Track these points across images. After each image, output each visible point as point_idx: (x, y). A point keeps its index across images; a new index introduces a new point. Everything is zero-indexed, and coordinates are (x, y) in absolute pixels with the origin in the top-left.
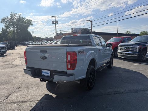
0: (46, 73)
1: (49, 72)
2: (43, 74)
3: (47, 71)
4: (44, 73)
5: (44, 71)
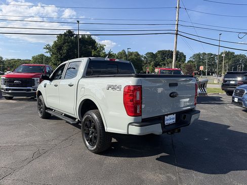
2: (166, 123)
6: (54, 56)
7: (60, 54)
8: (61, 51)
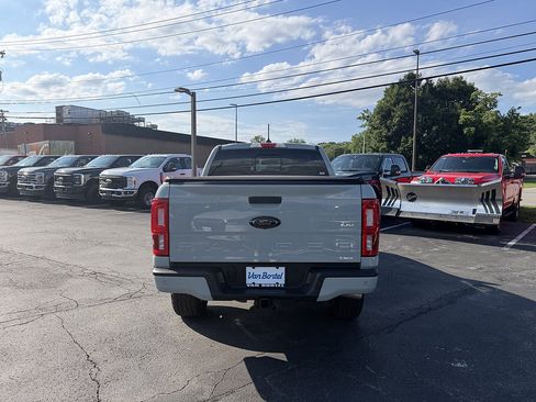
0: (266, 276)
1: (282, 270)
2: (249, 282)
3: (271, 271)
4: (254, 276)
5: (259, 271)
6: (375, 132)
7: (387, 127)
8: (389, 122)
